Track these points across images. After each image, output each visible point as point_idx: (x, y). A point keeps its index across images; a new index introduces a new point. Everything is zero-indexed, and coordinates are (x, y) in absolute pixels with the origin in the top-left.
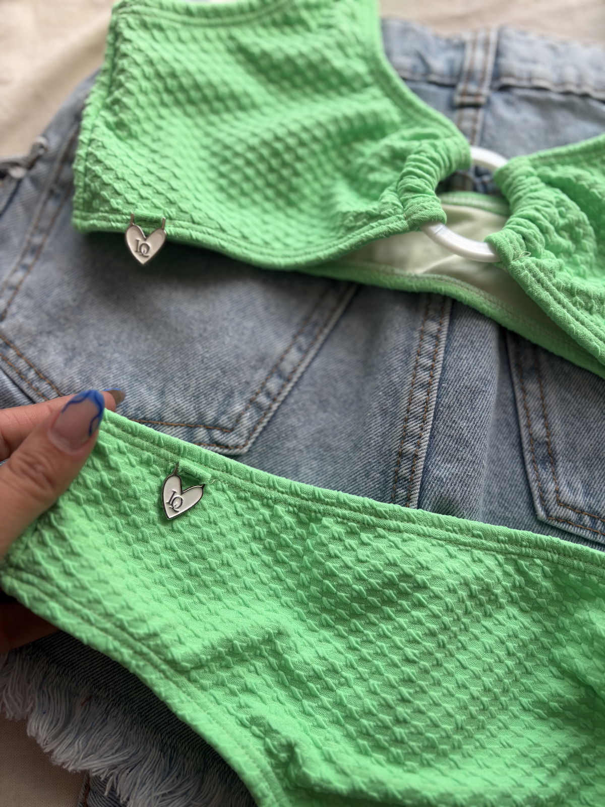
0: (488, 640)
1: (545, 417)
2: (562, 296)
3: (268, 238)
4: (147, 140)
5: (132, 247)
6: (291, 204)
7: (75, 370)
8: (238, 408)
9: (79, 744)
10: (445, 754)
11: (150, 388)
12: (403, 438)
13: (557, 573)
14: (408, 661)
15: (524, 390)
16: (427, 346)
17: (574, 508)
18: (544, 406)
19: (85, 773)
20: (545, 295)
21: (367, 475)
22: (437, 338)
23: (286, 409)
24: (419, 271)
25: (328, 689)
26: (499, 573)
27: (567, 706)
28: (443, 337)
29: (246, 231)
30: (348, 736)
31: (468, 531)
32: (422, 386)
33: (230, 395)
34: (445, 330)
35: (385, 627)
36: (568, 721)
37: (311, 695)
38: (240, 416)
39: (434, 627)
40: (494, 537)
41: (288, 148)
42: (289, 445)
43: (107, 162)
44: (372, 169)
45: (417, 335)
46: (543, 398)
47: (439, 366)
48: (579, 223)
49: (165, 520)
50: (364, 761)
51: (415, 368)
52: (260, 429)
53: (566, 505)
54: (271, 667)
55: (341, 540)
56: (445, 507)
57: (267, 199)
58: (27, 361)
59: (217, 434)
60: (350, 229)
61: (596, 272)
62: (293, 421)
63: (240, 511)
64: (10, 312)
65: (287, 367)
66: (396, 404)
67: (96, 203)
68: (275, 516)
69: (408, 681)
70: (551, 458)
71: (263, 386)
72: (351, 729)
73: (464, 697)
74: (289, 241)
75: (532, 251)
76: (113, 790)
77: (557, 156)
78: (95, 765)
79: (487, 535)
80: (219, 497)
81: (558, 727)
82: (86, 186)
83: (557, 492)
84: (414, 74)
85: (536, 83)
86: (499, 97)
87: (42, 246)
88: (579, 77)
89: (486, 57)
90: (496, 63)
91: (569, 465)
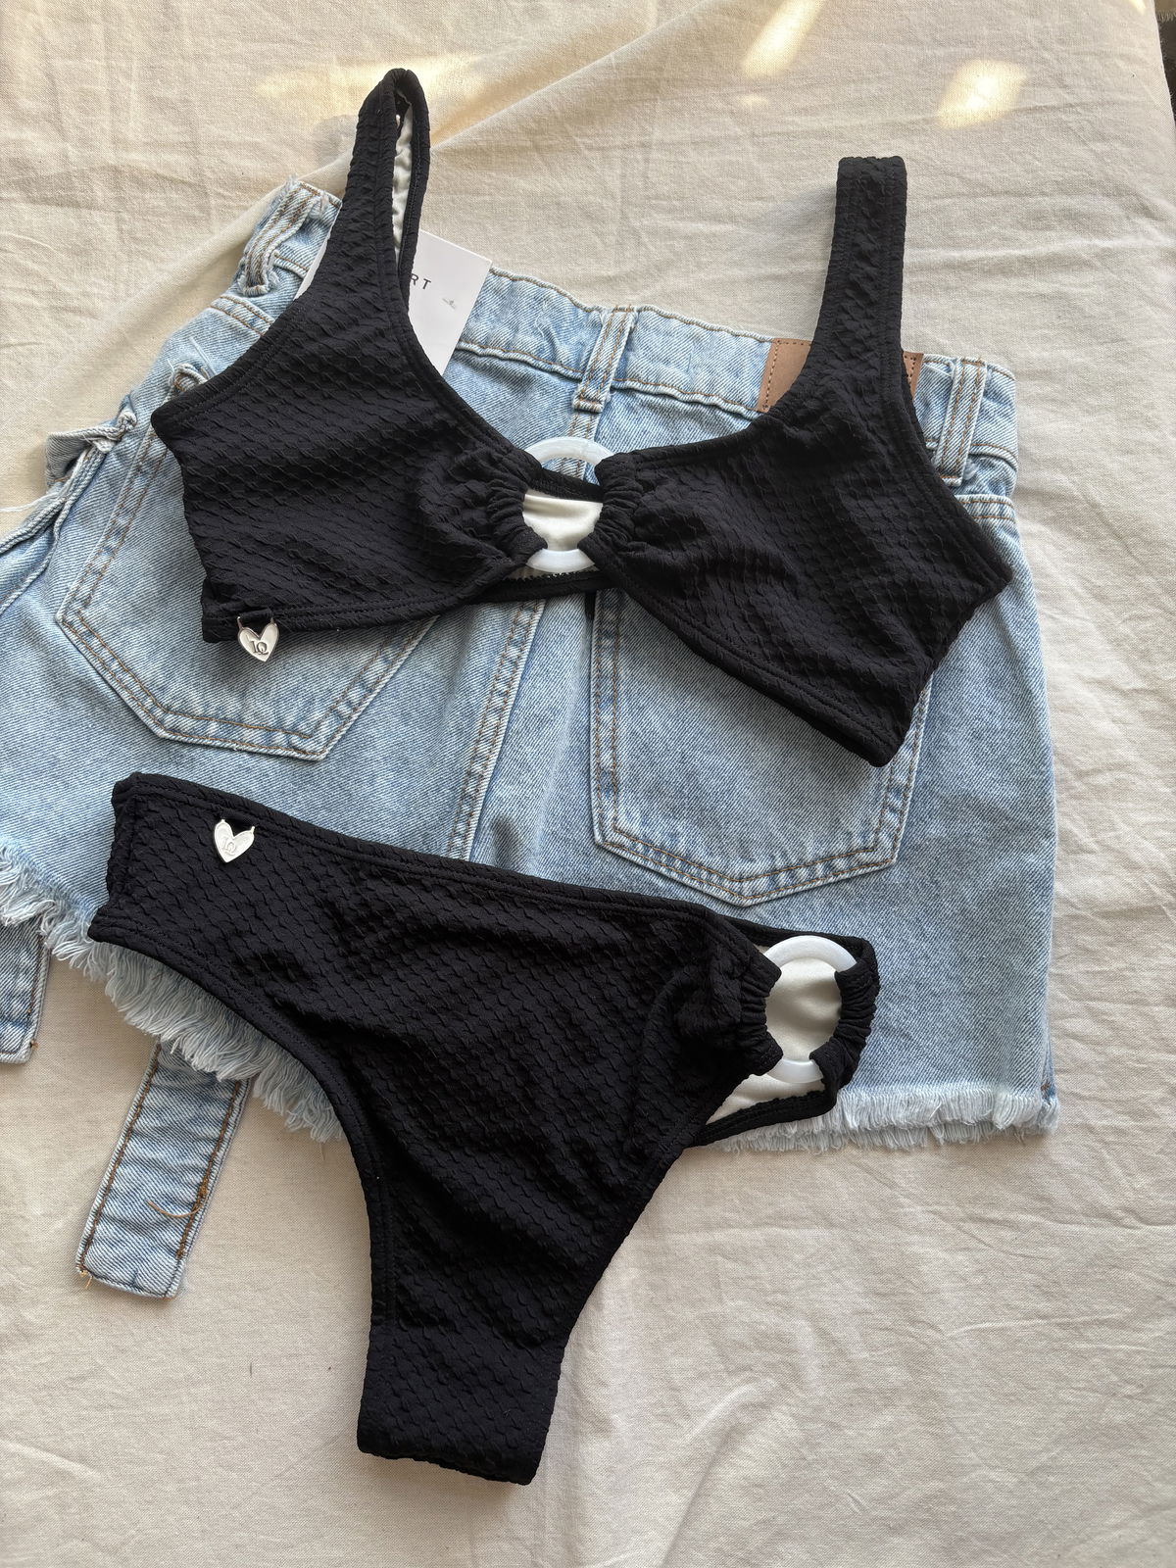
1: (614, 748)
7: (158, 664)
8: (317, 715)
9: (148, 1010)
12: (473, 758)
15: (598, 722)
16: (505, 672)
17: (628, 835)
19: (156, 1037)
21: (438, 790)
22: (515, 664)
23: (365, 719)
28: (522, 665)
32: (496, 710)
33: (311, 702)
34: (525, 657)
38: (319, 723)
45: (497, 659)
47: (513, 694)
51: (491, 693)
52: (338, 737)
53: (621, 832)
58: (111, 651)
59: (295, 739)
62: (372, 731)
64: (94, 599)
65: (370, 677)
66: (470, 725)
70: (614, 788)
71: (345, 695)
78: (163, 1032)
83: (615, 819)
84: (538, 359)
85: (662, 389)
86: (619, 402)
87: (127, 528)
88: (711, 384)
89: (615, 351)
90: (625, 358)
91: (630, 795)
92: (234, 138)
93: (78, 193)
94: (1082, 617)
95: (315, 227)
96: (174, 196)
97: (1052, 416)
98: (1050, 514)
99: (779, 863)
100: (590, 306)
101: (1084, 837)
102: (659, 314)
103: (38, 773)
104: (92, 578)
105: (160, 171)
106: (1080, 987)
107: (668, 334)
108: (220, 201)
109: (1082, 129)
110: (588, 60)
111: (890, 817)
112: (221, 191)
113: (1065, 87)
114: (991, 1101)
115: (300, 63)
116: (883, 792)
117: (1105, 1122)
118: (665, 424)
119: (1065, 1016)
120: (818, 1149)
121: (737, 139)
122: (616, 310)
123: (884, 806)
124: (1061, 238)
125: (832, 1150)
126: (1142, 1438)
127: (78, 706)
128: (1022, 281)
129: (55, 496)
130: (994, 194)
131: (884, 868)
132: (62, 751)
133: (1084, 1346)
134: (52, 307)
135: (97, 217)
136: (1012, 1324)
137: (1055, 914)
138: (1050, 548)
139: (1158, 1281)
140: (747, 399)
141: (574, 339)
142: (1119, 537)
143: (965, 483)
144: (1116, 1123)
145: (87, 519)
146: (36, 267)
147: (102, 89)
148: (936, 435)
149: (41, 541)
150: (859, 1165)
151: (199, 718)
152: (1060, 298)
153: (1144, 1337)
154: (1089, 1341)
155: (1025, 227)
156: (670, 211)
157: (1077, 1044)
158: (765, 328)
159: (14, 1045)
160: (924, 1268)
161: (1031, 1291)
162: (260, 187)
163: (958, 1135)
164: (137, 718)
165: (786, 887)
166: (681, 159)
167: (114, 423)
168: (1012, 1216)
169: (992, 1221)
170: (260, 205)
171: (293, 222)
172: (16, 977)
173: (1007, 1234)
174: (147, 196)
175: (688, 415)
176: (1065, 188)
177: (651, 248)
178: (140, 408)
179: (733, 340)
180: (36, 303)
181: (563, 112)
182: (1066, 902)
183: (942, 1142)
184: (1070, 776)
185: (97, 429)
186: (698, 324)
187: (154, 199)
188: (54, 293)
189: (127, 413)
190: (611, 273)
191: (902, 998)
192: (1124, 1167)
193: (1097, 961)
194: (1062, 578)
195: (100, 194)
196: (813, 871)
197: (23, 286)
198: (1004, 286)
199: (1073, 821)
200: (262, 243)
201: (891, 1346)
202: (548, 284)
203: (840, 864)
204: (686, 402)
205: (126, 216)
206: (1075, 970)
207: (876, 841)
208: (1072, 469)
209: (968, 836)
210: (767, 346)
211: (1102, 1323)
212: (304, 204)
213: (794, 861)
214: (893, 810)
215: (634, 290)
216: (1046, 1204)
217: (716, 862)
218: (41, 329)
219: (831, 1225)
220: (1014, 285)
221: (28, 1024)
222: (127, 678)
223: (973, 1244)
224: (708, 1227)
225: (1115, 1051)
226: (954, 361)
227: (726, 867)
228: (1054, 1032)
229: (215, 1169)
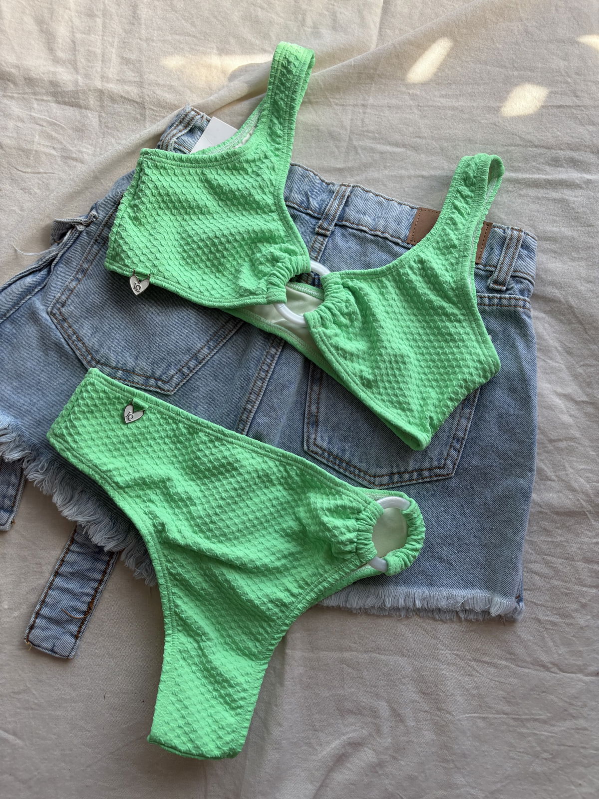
0: (263, 498)
1: (318, 403)
2: (332, 349)
3: (202, 289)
4: (149, 227)
5: (132, 286)
6: (219, 271)
7: (96, 339)
8: (172, 372)
9: (75, 509)
10: (230, 540)
11: (131, 355)
12: (247, 402)
13: (302, 474)
14: (222, 498)
15: (312, 389)
16: (268, 360)
17: (321, 448)
18: (319, 399)
19: (76, 522)
20: (324, 348)
21: (228, 416)
22: (273, 357)
23: (196, 377)
24: (273, 322)
25: (187, 506)
26: (275, 470)
27: (294, 533)
28: (276, 358)
29: (191, 285)
30: (191, 525)
31: (264, 448)
32: (261, 379)
33: (169, 365)
34: (278, 354)
35: (218, 484)
36: (294, 539)
37: (179, 507)
38: (173, 376)
39: (236, 486)
40: (275, 453)
41: (221, 243)
42: (195, 394)
43: (126, 239)
44: (261, 263)
45: (265, 353)
46: (319, 395)
47: (271, 371)
48: (354, 313)
49: (124, 423)
50: (194, 535)
51: (260, 370)
52: (181, 384)
53: (317, 446)
54: (163, 493)
55: (205, 443)
56: (258, 437)
57: (207, 266)
58: (73, 330)
59: (160, 383)
60: (241, 296)
61: (358, 338)
62: (199, 383)
63: (162, 423)
64: (67, 303)
65: (201, 356)
66: (249, 383)
67: (118, 258)
68: (178, 428)
69: (220, 507)
70: (316, 423)
71: (187, 364)
72: (192, 523)
73: (245, 518)
74: (212, 292)
75: (324, 325)
76: (87, 532)
77: (355, 274)
78: (80, 519)
79: (272, 452)
80: (151, 416)
81: (288, 542)
82: (114, 249)
83: (315, 439)
84: (300, 206)
85: (360, 227)
86: (338, 232)
87: (87, 270)
88: (385, 227)
89: (339, 205)
90: (344, 210)
91: (324, 428)
92: (161, 81)
93: (81, 101)
94: (559, 362)
95: (196, 130)
96: (129, 107)
97: (554, 260)
98: (548, 308)
99: (395, 470)
100: (329, 182)
101: (550, 473)
102: (363, 189)
103: (30, 387)
104: (68, 293)
105: (124, 95)
106: (540, 548)
107: (366, 200)
108: (151, 112)
109: (583, 118)
110: (340, 61)
111: (453, 452)
112: (152, 107)
113: (577, 97)
114: (490, 601)
115: (198, 48)
116: (451, 439)
117: (547, 618)
118: (360, 245)
119: (531, 562)
120: (400, 616)
121: (410, 107)
122: (342, 185)
123: (451, 447)
124: (567, 172)
125: (407, 617)
126: (550, 781)
127: (53, 356)
128: (545, 191)
129: (54, 250)
130: (536, 147)
131: (447, 478)
132: (43, 377)
133: (524, 731)
134: (63, 156)
135: (89, 114)
136: (490, 716)
137: (531, 510)
138: (547, 326)
139: (566, 702)
140: (402, 236)
141: (320, 198)
142: (581, 324)
143: (507, 290)
144: (552, 619)
145: (68, 263)
146: (57, 136)
147: (98, 51)
148: (495, 264)
149: (44, 272)
150: (420, 626)
151: (113, 368)
152: (563, 202)
153: (556, 729)
154: (528, 729)
155: (549, 165)
156: (373, 139)
157: (536, 577)
158: (415, 201)
159: (3, 521)
160: (447, 683)
161: (501, 701)
162: (172, 107)
163: (471, 617)
164: (82, 364)
165: (397, 482)
166: (382, 114)
167: (87, 217)
168: (494, 661)
169: (485, 662)
170: (170, 117)
171: (186, 127)
172: (8, 488)
173: (492, 670)
174: (115, 106)
175: (372, 241)
176: (570, 147)
177: (362, 156)
178: (100, 211)
179: (399, 206)
180: (54, 153)
181: (325, 85)
182: (538, 504)
183: (463, 619)
184: (546, 442)
185: (79, 219)
186: (382, 197)
187: (119, 108)
188: (64, 149)
189: (94, 213)
190: (341, 166)
191: (450, 544)
192: (554, 641)
193: (551, 536)
194: (551, 342)
195: (92, 102)
196: (411, 476)
197: (49, 144)
198: (536, 193)
199: (545, 464)
200: (170, 136)
201: (427, 720)
202: (309, 169)
203: (426, 473)
204: (372, 235)
205: (104, 115)
206: (539, 539)
207: (445, 464)
208: (562, 287)
209: (492, 466)
210: (415, 211)
211: (536, 720)
212: (192, 119)
213: (402, 470)
214: (455, 449)
215: (352, 176)
216: (513, 657)
217: (363, 466)
218: (56, 166)
219: (403, 655)
220: (541, 193)
221: (12, 512)
222: (80, 345)
223: (474, 673)
224: (341, 649)
225: (555, 582)
226: (508, 228)
227: (368, 469)
228: (525, 569)
229: (98, 595)
